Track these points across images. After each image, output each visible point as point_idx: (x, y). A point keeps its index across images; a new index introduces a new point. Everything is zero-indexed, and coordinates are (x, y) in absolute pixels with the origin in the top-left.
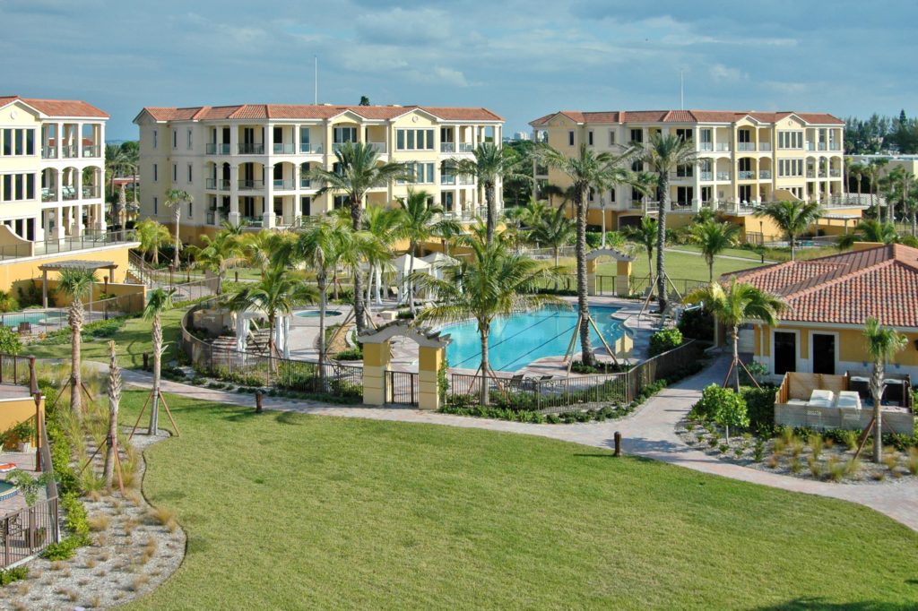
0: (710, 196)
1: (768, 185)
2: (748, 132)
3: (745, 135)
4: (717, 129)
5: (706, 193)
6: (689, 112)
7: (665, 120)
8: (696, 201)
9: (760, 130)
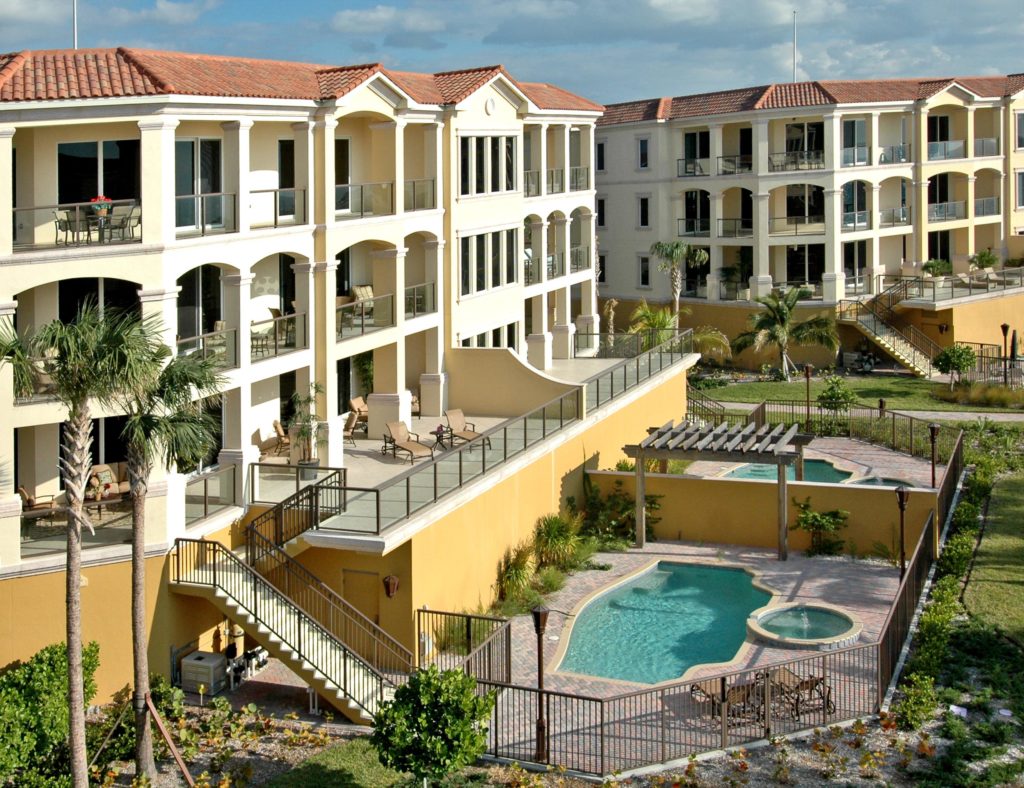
0: (862, 264)
1: (994, 227)
2: (944, 121)
3: (941, 127)
4: (883, 117)
5: (856, 256)
6: (816, 85)
7: (758, 105)
8: (833, 280)
9: (978, 112)
